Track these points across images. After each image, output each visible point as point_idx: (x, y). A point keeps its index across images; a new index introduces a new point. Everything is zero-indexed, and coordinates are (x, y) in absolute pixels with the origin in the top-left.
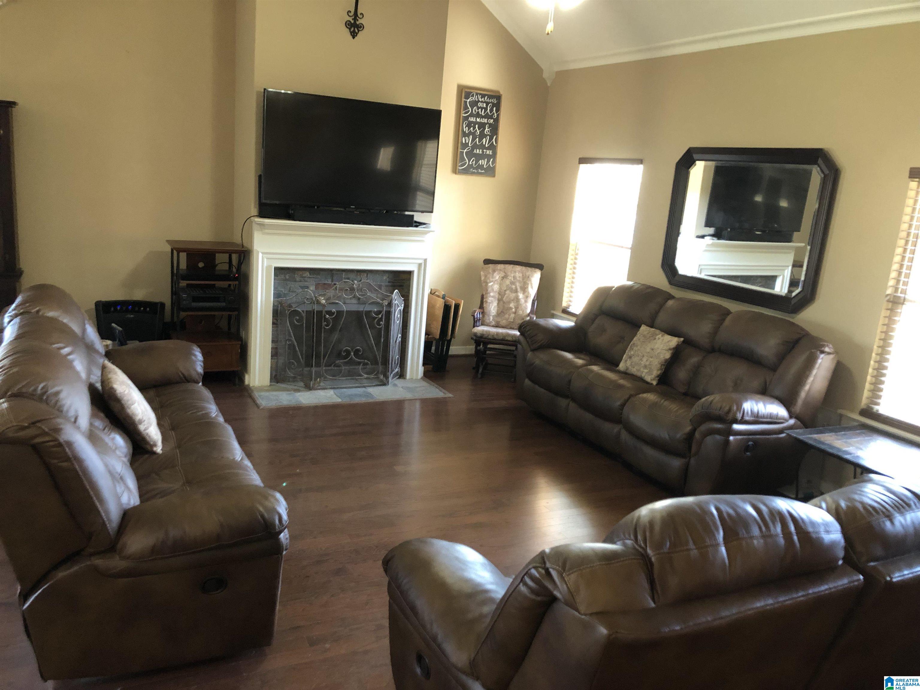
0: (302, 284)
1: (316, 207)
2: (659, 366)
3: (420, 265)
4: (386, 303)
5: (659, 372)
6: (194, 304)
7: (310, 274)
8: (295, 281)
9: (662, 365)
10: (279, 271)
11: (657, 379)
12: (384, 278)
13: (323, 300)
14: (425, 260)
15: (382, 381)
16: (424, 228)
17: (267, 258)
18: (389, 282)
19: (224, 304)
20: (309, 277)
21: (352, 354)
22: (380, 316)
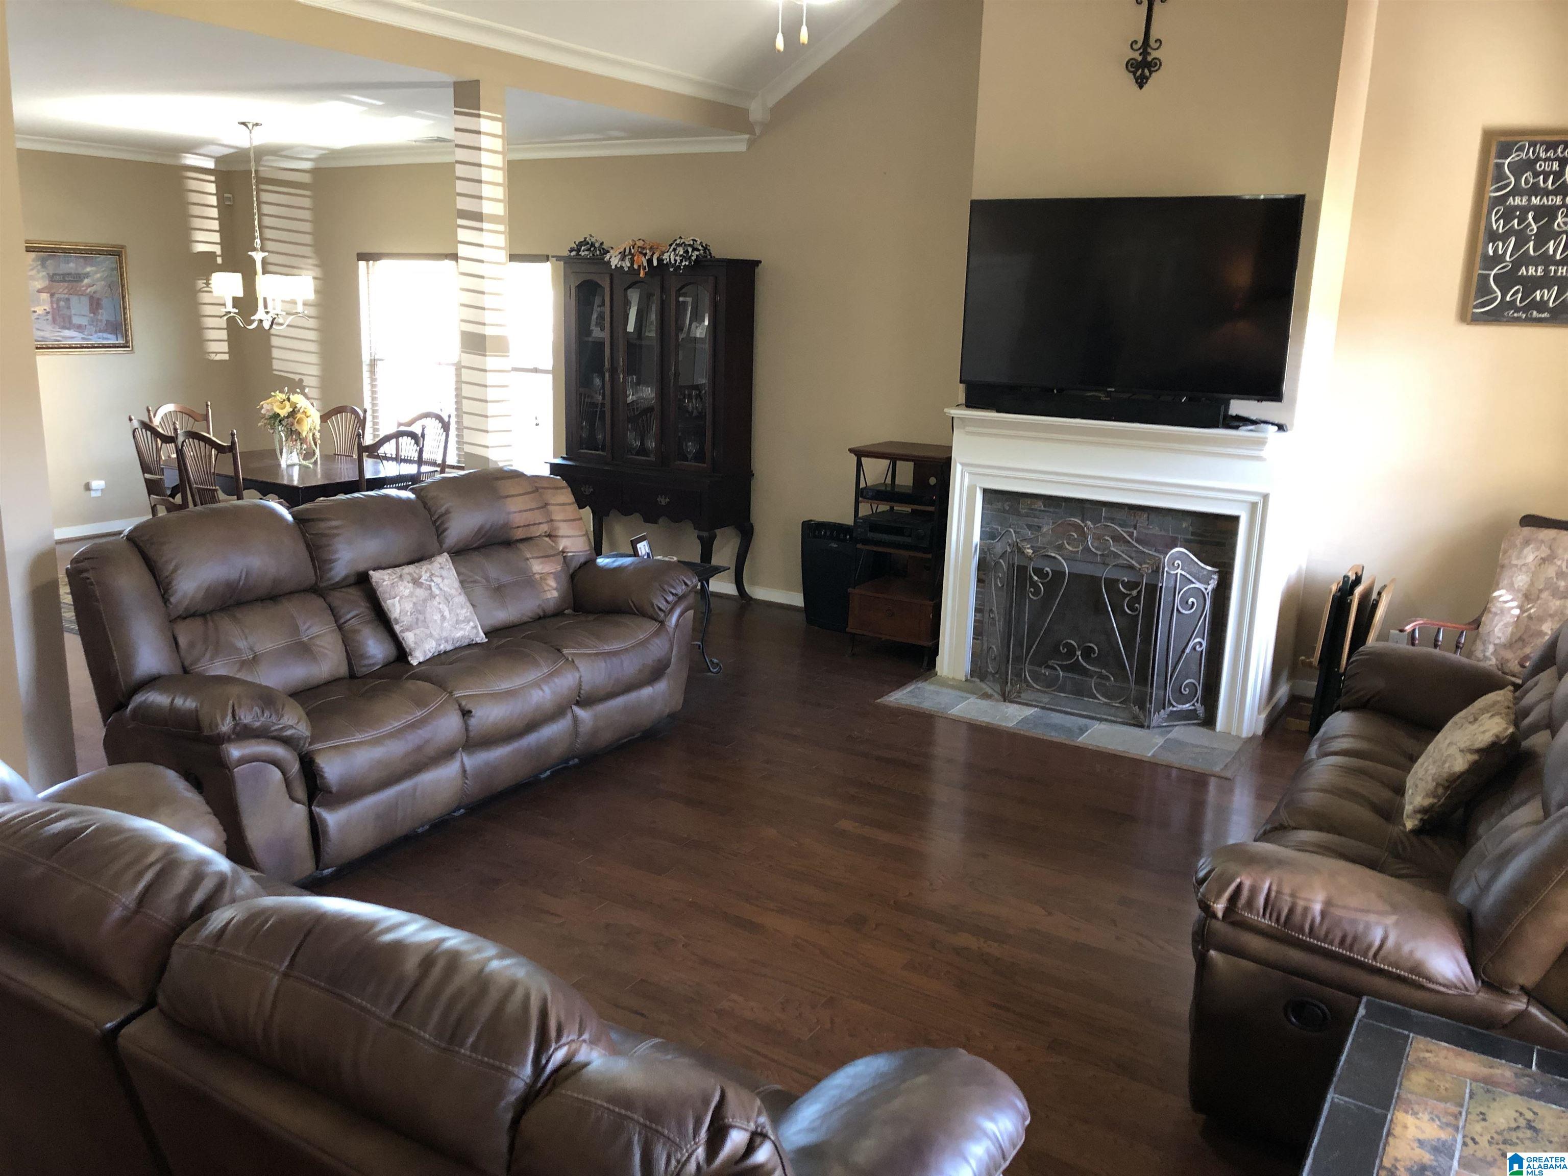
0: (1030, 520)
1: (1055, 391)
2: (1431, 785)
3: (1254, 505)
4: (1146, 568)
5: (1428, 802)
6: (870, 535)
7: (1045, 506)
8: (1019, 514)
9: (1438, 785)
10: (990, 495)
11: (1419, 816)
12: (1184, 526)
13: (1028, 548)
14: (1266, 497)
15: (1135, 717)
16: (1251, 430)
17: (970, 473)
18: (1193, 534)
19: (908, 540)
20: (1043, 511)
21: (1079, 653)
22: (1134, 593)
